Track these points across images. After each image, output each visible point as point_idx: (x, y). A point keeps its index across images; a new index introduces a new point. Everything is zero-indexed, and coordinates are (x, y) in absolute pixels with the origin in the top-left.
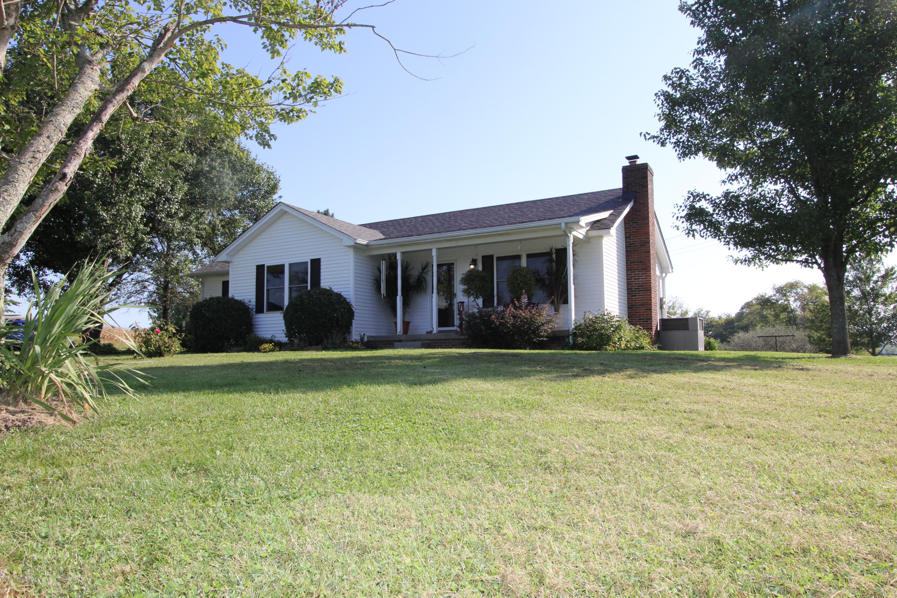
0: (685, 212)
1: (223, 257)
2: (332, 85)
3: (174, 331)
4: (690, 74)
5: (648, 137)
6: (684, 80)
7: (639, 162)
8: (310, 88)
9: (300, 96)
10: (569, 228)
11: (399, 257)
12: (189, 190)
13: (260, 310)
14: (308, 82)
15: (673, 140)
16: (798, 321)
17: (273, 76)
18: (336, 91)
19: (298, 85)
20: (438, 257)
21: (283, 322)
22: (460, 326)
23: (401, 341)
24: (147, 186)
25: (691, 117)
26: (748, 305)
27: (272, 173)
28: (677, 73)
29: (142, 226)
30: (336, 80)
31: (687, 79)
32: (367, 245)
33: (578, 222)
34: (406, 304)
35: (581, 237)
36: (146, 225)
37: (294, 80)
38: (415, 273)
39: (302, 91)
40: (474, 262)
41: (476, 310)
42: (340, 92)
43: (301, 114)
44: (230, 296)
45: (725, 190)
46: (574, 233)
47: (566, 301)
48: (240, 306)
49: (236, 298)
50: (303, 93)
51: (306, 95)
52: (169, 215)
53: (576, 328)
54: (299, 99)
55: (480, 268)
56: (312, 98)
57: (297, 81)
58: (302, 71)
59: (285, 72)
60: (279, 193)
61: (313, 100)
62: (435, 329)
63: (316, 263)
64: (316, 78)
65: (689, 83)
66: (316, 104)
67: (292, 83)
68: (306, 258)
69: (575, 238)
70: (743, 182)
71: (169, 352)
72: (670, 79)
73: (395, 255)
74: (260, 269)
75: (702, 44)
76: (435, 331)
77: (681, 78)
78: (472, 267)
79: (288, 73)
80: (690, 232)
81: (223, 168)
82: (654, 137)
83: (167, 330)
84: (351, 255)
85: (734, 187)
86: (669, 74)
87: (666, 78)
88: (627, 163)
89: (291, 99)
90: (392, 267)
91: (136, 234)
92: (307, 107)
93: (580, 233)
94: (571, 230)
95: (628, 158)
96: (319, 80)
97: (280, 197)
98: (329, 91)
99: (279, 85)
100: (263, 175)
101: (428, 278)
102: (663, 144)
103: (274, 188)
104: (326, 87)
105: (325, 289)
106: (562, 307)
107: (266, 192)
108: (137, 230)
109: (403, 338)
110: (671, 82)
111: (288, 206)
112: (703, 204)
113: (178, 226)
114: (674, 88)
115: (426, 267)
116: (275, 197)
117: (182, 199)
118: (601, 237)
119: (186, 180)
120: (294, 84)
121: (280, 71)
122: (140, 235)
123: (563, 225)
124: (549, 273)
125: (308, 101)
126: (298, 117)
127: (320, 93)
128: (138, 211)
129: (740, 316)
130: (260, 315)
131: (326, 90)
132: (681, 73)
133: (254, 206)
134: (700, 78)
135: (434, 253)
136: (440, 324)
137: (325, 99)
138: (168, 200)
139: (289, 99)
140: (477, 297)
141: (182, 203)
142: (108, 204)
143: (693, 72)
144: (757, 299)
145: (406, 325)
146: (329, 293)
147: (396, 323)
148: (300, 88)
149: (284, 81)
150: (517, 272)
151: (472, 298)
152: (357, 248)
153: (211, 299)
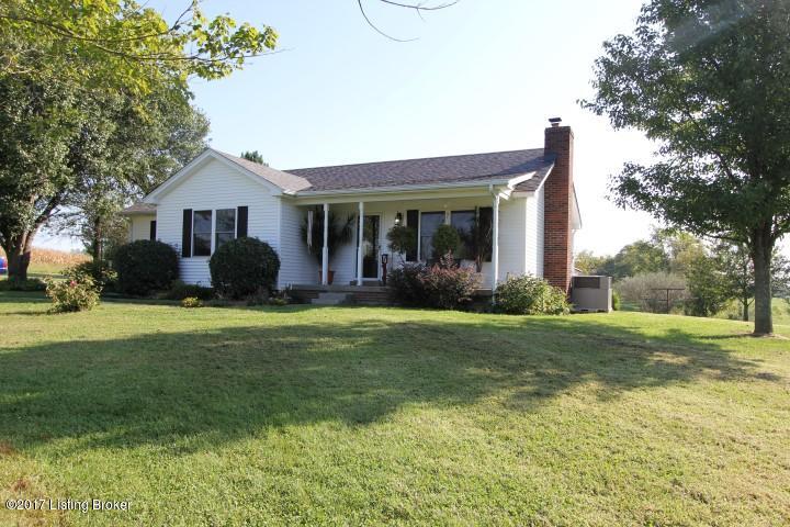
0: (619, 184)
1: (150, 199)
2: (263, 36)
3: (92, 284)
4: (632, 42)
5: (584, 104)
6: (626, 49)
7: (561, 124)
8: (233, 39)
9: (221, 48)
10: (497, 189)
11: (326, 209)
12: (118, 129)
13: (186, 254)
14: (232, 31)
15: (610, 109)
16: (671, 265)
17: (182, 20)
18: (267, 46)
19: (218, 35)
20: (364, 210)
21: (209, 270)
22: (384, 278)
23: (325, 291)
24: (70, 126)
25: (627, 86)
26: (628, 248)
27: (202, 116)
28: (620, 40)
29: (65, 167)
30: (269, 31)
31: (630, 47)
32: (295, 196)
33: (506, 185)
34: (331, 254)
35: (506, 198)
36: (69, 166)
37: (212, 28)
38: (342, 223)
39: (222, 43)
40: (399, 216)
41: (401, 267)
42: (273, 47)
43: (223, 70)
44: (157, 239)
45: (658, 163)
46: (501, 194)
47: (489, 259)
48: (167, 250)
49: (163, 241)
50: (225, 46)
51: (228, 48)
52: (95, 155)
53: (499, 289)
54: (218, 53)
55: (405, 223)
56: (237, 52)
57: (216, 29)
58: (224, 15)
59: (199, 16)
60: (209, 135)
61: (237, 55)
62: (360, 279)
63: (243, 211)
64: (242, 27)
65: (630, 51)
66: (241, 60)
67: (209, 31)
68: (234, 205)
69: (501, 199)
70: (674, 155)
71: (86, 306)
72: (610, 45)
73: (322, 206)
74: (187, 213)
75: (646, 11)
76: (359, 284)
77: (623, 46)
78: (397, 221)
79: (202, 17)
80: (620, 203)
81: (153, 109)
82: (590, 105)
83: (84, 283)
84: (278, 204)
85: (665, 159)
86: (609, 41)
87: (606, 44)
88: (549, 125)
89: (209, 52)
90: (319, 216)
91: (59, 176)
92: (231, 62)
93: (505, 194)
94: (498, 191)
95: (551, 120)
96: (245, 29)
97: (210, 140)
98: (259, 44)
99: (190, 33)
100: (194, 117)
101: (354, 229)
102: (599, 112)
103: (204, 131)
104: (256, 39)
105: (252, 239)
106: (485, 265)
107: (196, 134)
108: (59, 171)
109: (328, 288)
110: (609, 49)
111: (217, 153)
112: (638, 176)
113: (105, 166)
114: (614, 56)
115: (353, 218)
116: (205, 139)
117: (110, 139)
118: (525, 198)
119: (114, 119)
120: (213, 33)
121: (191, 14)
122: (63, 176)
123: (491, 187)
124: (473, 231)
125: (232, 56)
126: (221, 74)
127: (246, 46)
128: (61, 151)
129: (620, 257)
130: (187, 260)
131: (255, 43)
132: (624, 40)
133: (183, 147)
134: (642, 47)
135: (361, 207)
136: (365, 275)
137: (254, 54)
138: (94, 139)
139: (206, 51)
140: (402, 252)
141: (109, 142)
142: (30, 143)
143: (636, 40)
144: (636, 244)
145: (331, 274)
146: (255, 242)
147: (321, 273)
148: (221, 38)
149: (196, 28)
150: (442, 230)
151: (397, 253)
152: (285, 198)
153: (137, 242)
